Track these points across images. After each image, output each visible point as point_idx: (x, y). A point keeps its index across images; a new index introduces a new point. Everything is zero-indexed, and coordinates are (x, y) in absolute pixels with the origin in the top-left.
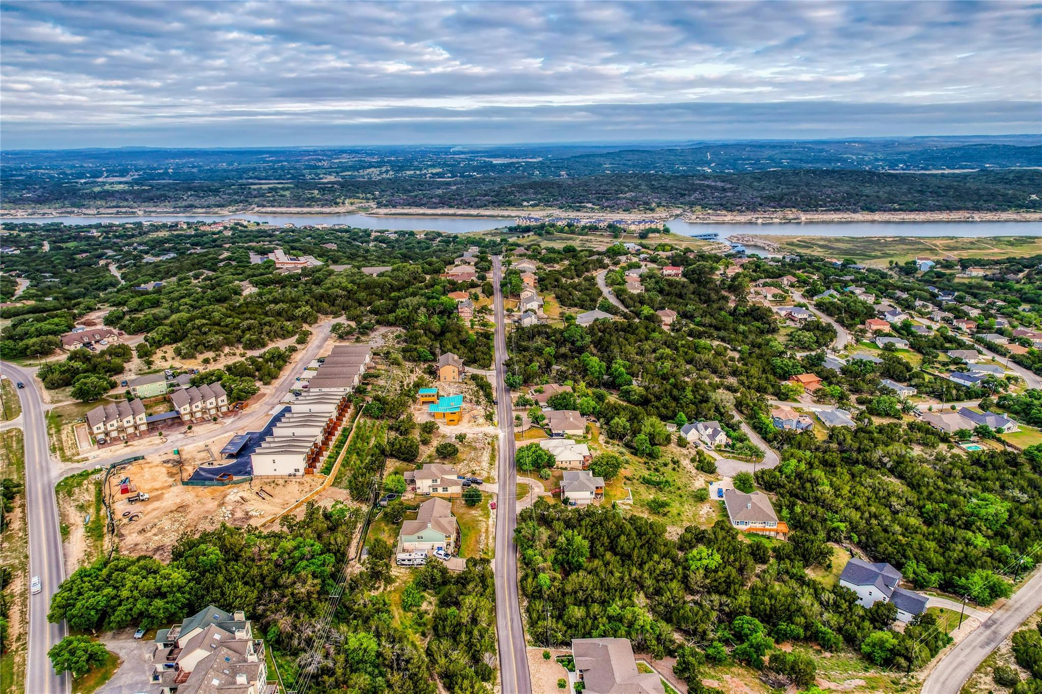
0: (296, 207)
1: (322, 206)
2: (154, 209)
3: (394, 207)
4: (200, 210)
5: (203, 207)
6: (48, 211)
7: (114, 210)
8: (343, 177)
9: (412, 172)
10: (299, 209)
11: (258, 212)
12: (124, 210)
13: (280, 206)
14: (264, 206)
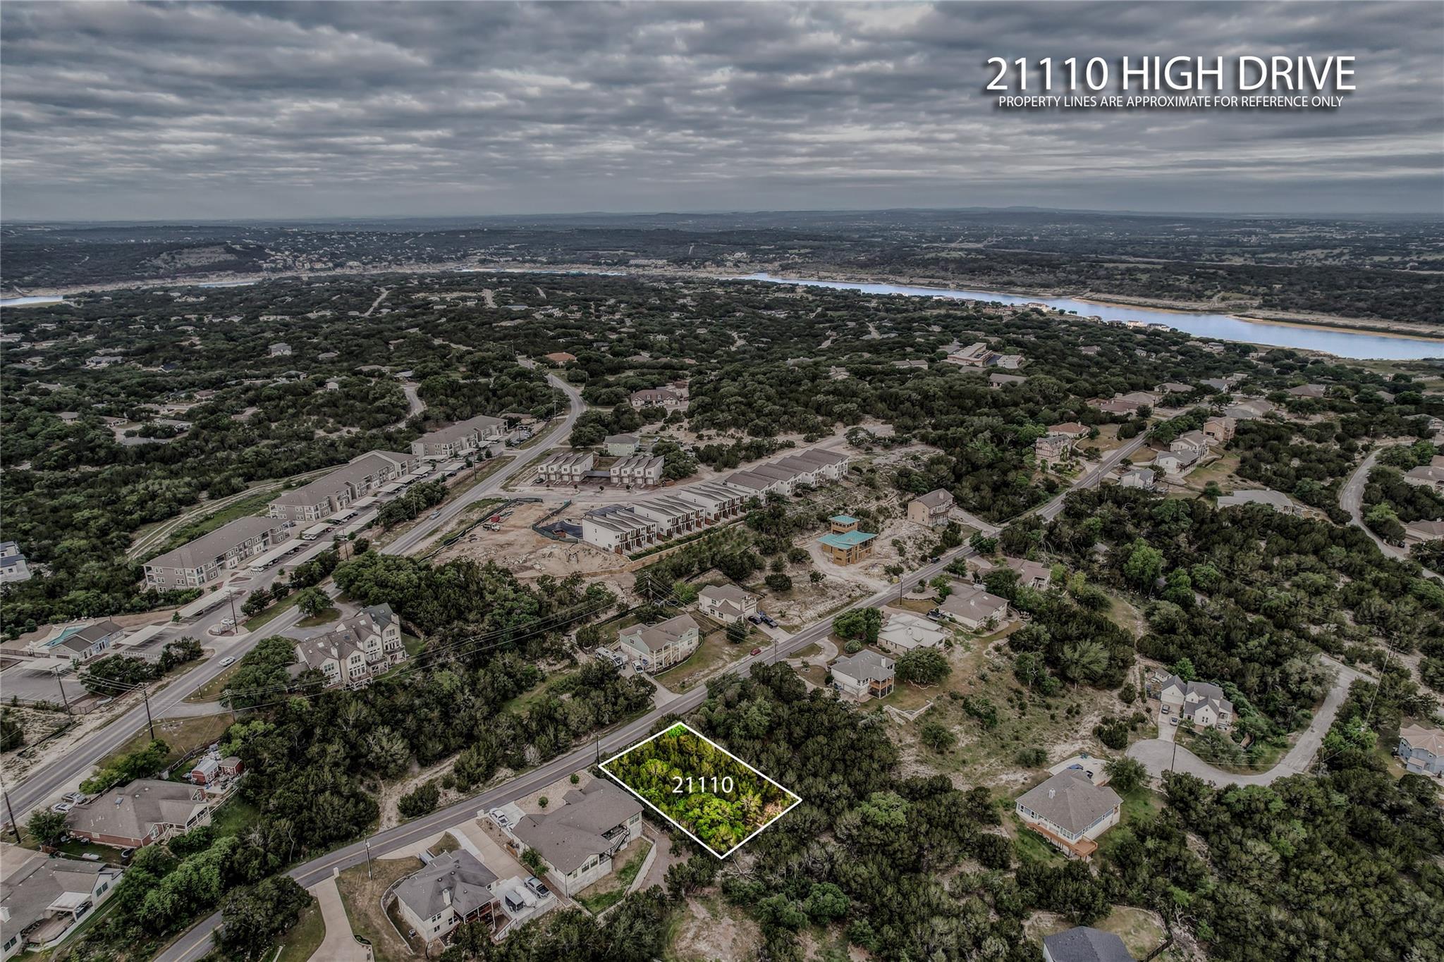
0: (1140, 296)
1: (1176, 299)
2: (968, 283)
3: (1285, 309)
4: (1019, 289)
5: (1024, 286)
6: (864, 276)
7: (927, 281)
8: (1260, 261)
9: (1385, 258)
10: (1142, 300)
11: (1088, 298)
12: (936, 281)
13: (1119, 293)
14: (1099, 291)
